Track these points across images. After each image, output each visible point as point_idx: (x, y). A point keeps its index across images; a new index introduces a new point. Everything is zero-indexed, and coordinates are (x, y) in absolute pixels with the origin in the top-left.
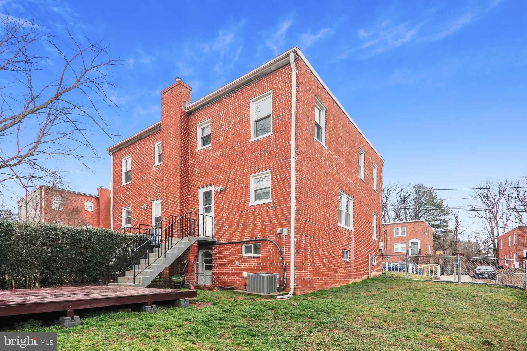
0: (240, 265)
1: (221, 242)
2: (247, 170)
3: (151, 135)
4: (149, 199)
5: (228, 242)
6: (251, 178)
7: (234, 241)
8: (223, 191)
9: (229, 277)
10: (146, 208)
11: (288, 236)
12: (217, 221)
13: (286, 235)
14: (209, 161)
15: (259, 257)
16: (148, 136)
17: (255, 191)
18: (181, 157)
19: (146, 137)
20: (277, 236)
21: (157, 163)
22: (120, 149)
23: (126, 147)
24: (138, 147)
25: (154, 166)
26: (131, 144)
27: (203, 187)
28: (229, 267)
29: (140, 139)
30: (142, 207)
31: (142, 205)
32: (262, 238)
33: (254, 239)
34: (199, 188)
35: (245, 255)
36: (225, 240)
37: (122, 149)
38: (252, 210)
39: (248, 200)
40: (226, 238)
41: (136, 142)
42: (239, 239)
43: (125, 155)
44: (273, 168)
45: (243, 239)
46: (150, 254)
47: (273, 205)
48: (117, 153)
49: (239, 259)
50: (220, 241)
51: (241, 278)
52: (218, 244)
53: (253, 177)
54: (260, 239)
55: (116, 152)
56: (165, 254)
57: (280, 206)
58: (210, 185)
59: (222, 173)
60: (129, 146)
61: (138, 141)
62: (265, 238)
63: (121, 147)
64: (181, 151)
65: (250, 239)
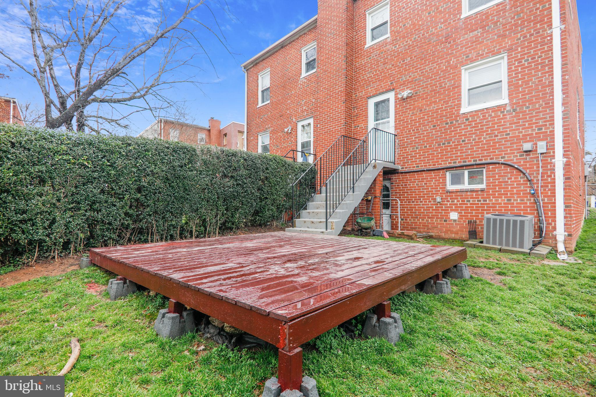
0: (442, 202)
1: (407, 170)
2: (457, 60)
3: (297, 39)
4: (294, 120)
5: (420, 168)
6: (463, 71)
7: (431, 167)
8: (411, 97)
9: (423, 220)
10: (289, 131)
11: (549, 153)
12: (400, 141)
13: (541, 154)
14: (387, 58)
15: (482, 191)
16: (293, 41)
17: (469, 90)
18: (347, 58)
19: (290, 43)
20: (521, 156)
21: (304, 74)
22: (256, 64)
23: (264, 60)
24: (280, 57)
25: (301, 77)
26: (270, 56)
27: (375, 95)
28: (423, 205)
29: (282, 47)
30: (286, 130)
31: (286, 127)
32: (489, 161)
33: (472, 163)
34: (370, 97)
35: (450, 187)
36: (414, 167)
37: (258, 63)
38: (467, 119)
39: (459, 106)
40: (416, 164)
41: (276, 52)
42: (441, 164)
43: (263, 69)
44: (510, 50)
45: (449, 163)
47: (513, 107)
48: (251, 70)
49: (441, 193)
50: (406, 168)
51: (445, 221)
52: (402, 173)
53: (466, 70)
54: (484, 161)
55: (251, 68)
57: (528, 107)
58: (387, 91)
59: (409, 72)
60: (267, 58)
61: (280, 49)
62: (494, 161)
63: (257, 61)
64: (346, 50)
65: (462, 164)
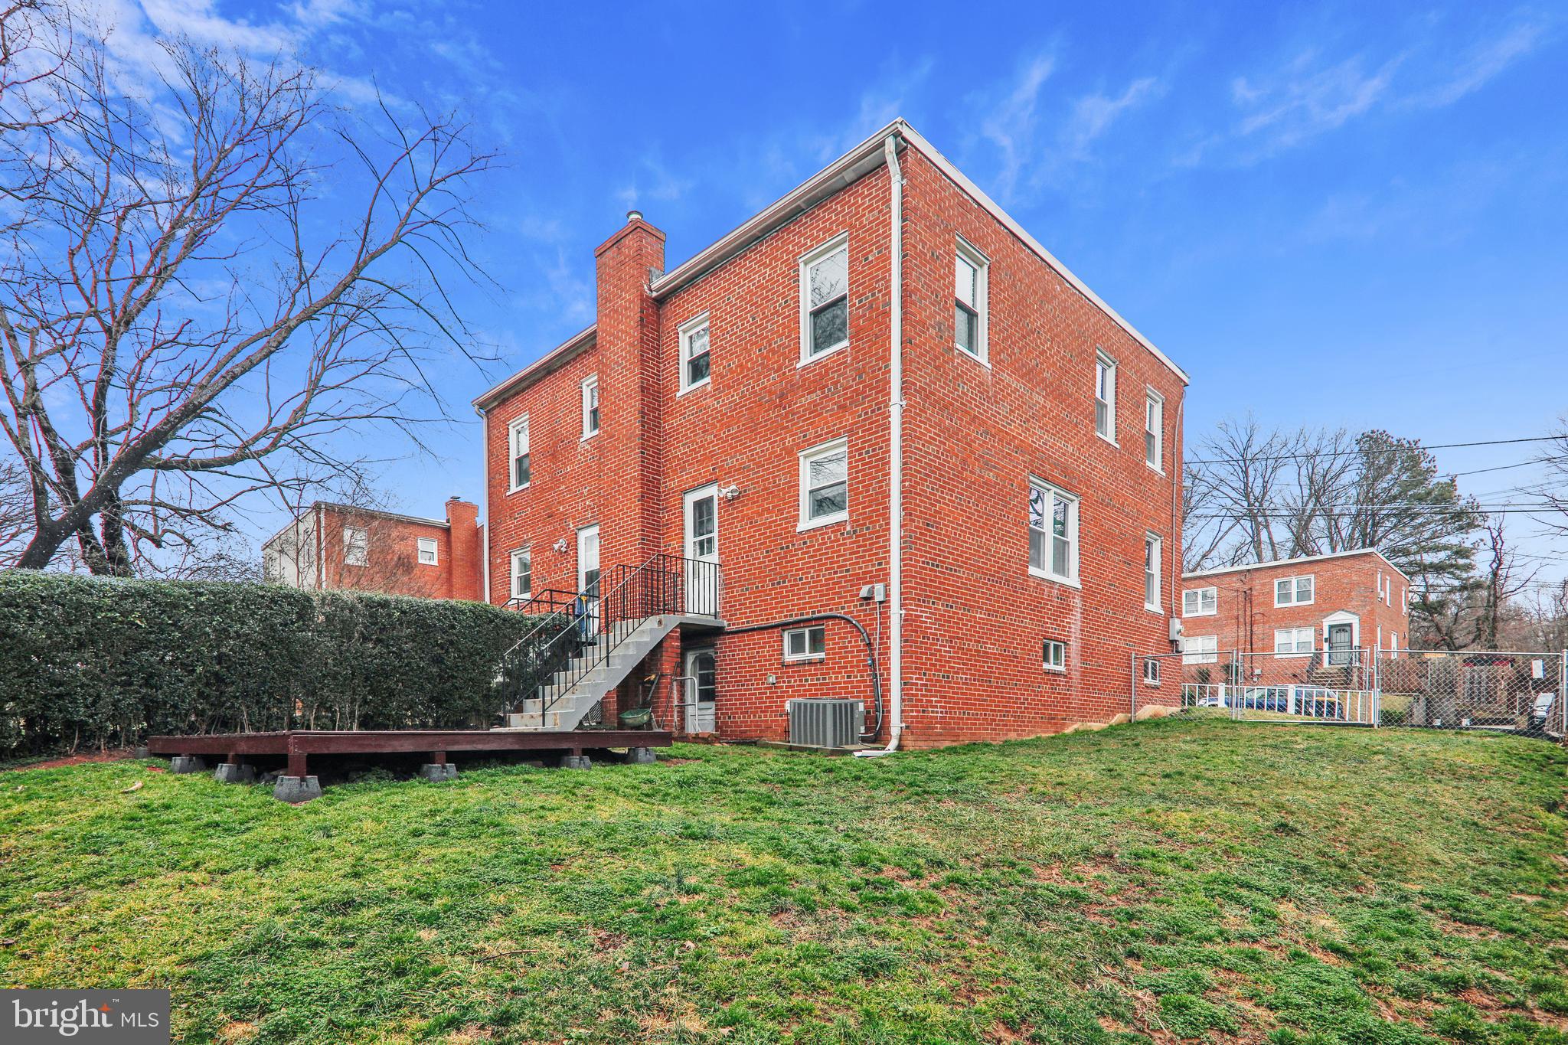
0: (778, 682)
1: (734, 628)
2: (794, 440)
3: (574, 359)
4: (571, 526)
5: (751, 625)
6: (802, 459)
7: (764, 624)
8: (738, 497)
9: (755, 716)
10: (563, 549)
11: (885, 603)
12: (726, 575)
13: (881, 602)
14: (707, 422)
15: (821, 662)
16: (568, 363)
17: (811, 492)
18: (643, 414)
19: (561, 367)
20: (861, 605)
21: (588, 433)
22: (504, 401)
23: (517, 394)
24: (543, 395)
25: (582, 440)
26: (528, 387)
27: (693, 489)
28: (755, 689)
29: (549, 373)
30: (556, 546)
31: (556, 542)
32: (828, 613)
33: (810, 616)
34: (685, 492)
35: (789, 657)
36: (743, 623)
37: (507, 399)
38: (805, 543)
39: (796, 518)
40: (746, 618)
41: (539, 380)
42: (775, 618)
43: (516, 414)
44: (851, 432)
45: (786, 616)
46: (576, 660)
47: (852, 527)
48: (495, 412)
49: (776, 669)
50: (734, 624)
51: (781, 716)
52: (729, 633)
53: (806, 457)
54: (823, 614)
55: (494, 408)
56: (608, 657)
57: (868, 528)
58: (709, 482)
59: (736, 452)
60: (523, 390)
61: (545, 377)
62: (833, 613)
63: (505, 396)
64: (643, 400)
65: (800, 618)
